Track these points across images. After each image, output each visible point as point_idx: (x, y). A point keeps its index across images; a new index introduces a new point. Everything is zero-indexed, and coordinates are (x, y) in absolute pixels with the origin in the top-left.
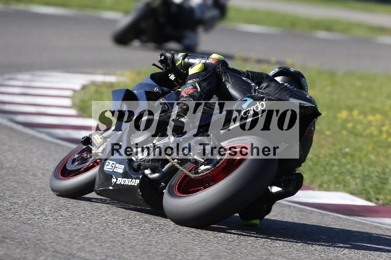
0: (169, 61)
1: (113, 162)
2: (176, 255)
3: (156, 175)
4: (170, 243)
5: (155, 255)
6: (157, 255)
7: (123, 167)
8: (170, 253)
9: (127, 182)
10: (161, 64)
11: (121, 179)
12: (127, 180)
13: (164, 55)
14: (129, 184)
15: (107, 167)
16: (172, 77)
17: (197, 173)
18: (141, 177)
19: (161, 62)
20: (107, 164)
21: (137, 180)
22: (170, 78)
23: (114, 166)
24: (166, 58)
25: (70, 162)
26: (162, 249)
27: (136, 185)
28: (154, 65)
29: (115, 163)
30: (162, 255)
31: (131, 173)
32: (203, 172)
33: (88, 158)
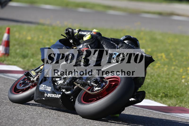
0: (70, 33)
1: (44, 85)
2: (13, 117)
3: (69, 92)
4: (10, 112)
5: (3, 118)
6: (4, 117)
7: (51, 88)
8: (10, 116)
9: (53, 96)
10: (66, 35)
11: (50, 94)
12: (53, 94)
13: (68, 30)
14: (55, 97)
15: (41, 88)
16: (71, 41)
17: (93, 91)
18: (61, 93)
19: (66, 33)
20: (41, 86)
21: (59, 95)
22: (70, 42)
23: (45, 87)
24: (69, 31)
25: (18, 85)
26: (6, 114)
27: (59, 97)
28: (62, 35)
29: (46, 86)
30: (6, 117)
31: (56, 91)
32: (96, 91)
33: (28, 83)
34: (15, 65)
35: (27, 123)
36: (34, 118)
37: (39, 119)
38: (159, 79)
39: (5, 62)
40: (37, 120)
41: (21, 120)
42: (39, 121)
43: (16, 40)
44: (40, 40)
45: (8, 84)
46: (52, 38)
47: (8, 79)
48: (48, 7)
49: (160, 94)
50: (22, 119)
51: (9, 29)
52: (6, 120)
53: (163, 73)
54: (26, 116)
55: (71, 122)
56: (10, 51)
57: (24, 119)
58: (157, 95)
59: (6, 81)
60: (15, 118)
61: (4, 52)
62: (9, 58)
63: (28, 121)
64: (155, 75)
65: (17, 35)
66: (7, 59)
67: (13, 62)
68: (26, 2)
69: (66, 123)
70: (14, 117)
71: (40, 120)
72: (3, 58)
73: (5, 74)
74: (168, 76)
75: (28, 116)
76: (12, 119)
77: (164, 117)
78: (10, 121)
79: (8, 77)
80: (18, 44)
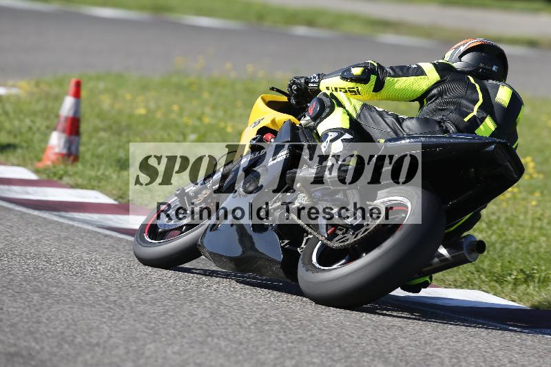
34: (93, 188)
35: (114, 353)
36: (135, 339)
37: (150, 343)
38: (512, 231)
39: (66, 180)
40: (145, 345)
41: (98, 344)
42: (150, 349)
43: (101, 115)
44: (173, 116)
45: (69, 241)
46: (208, 110)
47: (73, 226)
48: (204, 21)
49: (510, 275)
50: (102, 341)
51: (78, 85)
52: (55, 344)
53: (526, 213)
54: (113, 334)
55: (245, 352)
56: (82, 149)
57: (105, 342)
58: (504, 276)
59: (63, 234)
60: (79, 340)
61: (65, 151)
62: (79, 167)
63: (117, 347)
64: (503, 219)
65: (106, 101)
66: (71, 169)
67: (90, 179)
68: (142, 8)
69: (228, 356)
70: (78, 336)
71: (152, 346)
72: (61, 168)
73: (63, 214)
74: (538, 224)
75: (119, 335)
76: (71, 343)
77: (519, 339)
78: (66, 346)
79: (71, 223)
80: (109, 129)
